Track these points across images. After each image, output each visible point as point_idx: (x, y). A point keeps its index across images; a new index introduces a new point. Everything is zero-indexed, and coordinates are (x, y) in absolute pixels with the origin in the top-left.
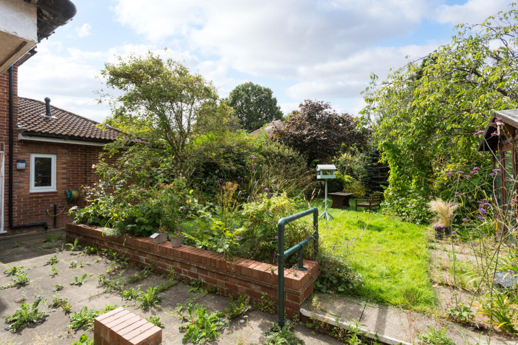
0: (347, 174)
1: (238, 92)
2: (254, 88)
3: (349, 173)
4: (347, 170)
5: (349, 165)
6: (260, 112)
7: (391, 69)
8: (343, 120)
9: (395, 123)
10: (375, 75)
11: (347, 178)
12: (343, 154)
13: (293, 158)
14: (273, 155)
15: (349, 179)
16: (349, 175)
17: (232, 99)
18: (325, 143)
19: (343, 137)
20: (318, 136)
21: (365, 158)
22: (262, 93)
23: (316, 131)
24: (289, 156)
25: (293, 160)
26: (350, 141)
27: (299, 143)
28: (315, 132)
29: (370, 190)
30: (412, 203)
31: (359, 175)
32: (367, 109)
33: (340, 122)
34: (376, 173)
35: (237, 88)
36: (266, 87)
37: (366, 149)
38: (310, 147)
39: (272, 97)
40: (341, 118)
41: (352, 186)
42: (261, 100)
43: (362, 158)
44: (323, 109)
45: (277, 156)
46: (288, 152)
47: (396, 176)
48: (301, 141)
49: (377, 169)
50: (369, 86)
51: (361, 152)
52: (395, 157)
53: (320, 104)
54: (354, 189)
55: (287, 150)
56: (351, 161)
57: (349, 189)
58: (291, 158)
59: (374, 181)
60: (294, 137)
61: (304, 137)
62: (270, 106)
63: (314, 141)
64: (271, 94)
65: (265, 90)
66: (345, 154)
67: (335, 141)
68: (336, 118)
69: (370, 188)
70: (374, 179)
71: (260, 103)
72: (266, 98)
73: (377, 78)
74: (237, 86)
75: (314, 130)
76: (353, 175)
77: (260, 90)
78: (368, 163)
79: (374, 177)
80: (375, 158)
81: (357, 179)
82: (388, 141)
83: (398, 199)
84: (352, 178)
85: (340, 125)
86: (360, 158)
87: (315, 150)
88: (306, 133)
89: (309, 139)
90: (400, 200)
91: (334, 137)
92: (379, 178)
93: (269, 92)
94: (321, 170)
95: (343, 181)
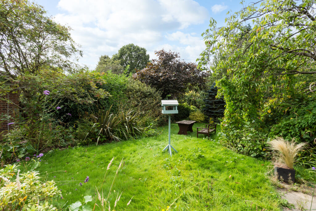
0: (192, 105)
1: (124, 49)
2: (134, 47)
3: (194, 104)
4: (192, 102)
5: (193, 98)
6: (139, 63)
7: (229, 12)
8: (189, 66)
9: (231, 62)
10: (214, 20)
11: (192, 107)
12: (190, 91)
13: (151, 94)
14: (135, 91)
15: (194, 108)
16: (193, 105)
17: (120, 54)
18: (175, 82)
19: (188, 78)
20: (170, 77)
21: (204, 94)
22: (140, 51)
23: (169, 74)
24: (147, 92)
25: (150, 95)
26: (194, 81)
27: (155, 82)
28: (167, 74)
29: (207, 117)
30: (247, 136)
31: (200, 106)
32: (206, 51)
33: (187, 68)
34: (212, 104)
35: (123, 47)
36: (142, 47)
37: (205, 88)
38: (164, 85)
39: (146, 54)
40: (188, 65)
41: (195, 114)
42: (139, 56)
43: (202, 93)
44: (175, 58)
45: (137, 92)
46: (147, 89)
47: (231, 110)
48: (157, 80)
49: (213, 102)
50: (209, 28)
51: (201, 90)
52: (230, 93)
53: (172, 54)
54: (196, 116)
55: (145, 87)
56: (195, 96)
57: (193, 116)
58: (149, 93)
59: (210, 110)
60: (152, 77)
61: (159, 77)
62: (145, 59)
63: (167, 81)
64: (146, 52)
65: (142, 49)
66: (192, 91)
67: (183, 81)
68: (184, 65)
69: (207, 115)
70: (210, 109)
71: (138, 57)
72: (142, 54)
73: (216, 23)
74: (124, 46)
75: (167, 72)
76: (196, 106)
77: (138, 49)
78: (206, 97)
79: (210, 107)
80: (211, 94)
81: (198, 108)
82: (224, 79)
83: (233, 131)
84: (195, 107)
85: (187, 70)
86: (201, 94)
87: (168, 87)
88: (161, 75)
89: (163, 79)
90: (235, 131)
91: (182, 78)
92: (213, 108)
93: (145, 51)
94: (165, 105)
95: (190, 110)
